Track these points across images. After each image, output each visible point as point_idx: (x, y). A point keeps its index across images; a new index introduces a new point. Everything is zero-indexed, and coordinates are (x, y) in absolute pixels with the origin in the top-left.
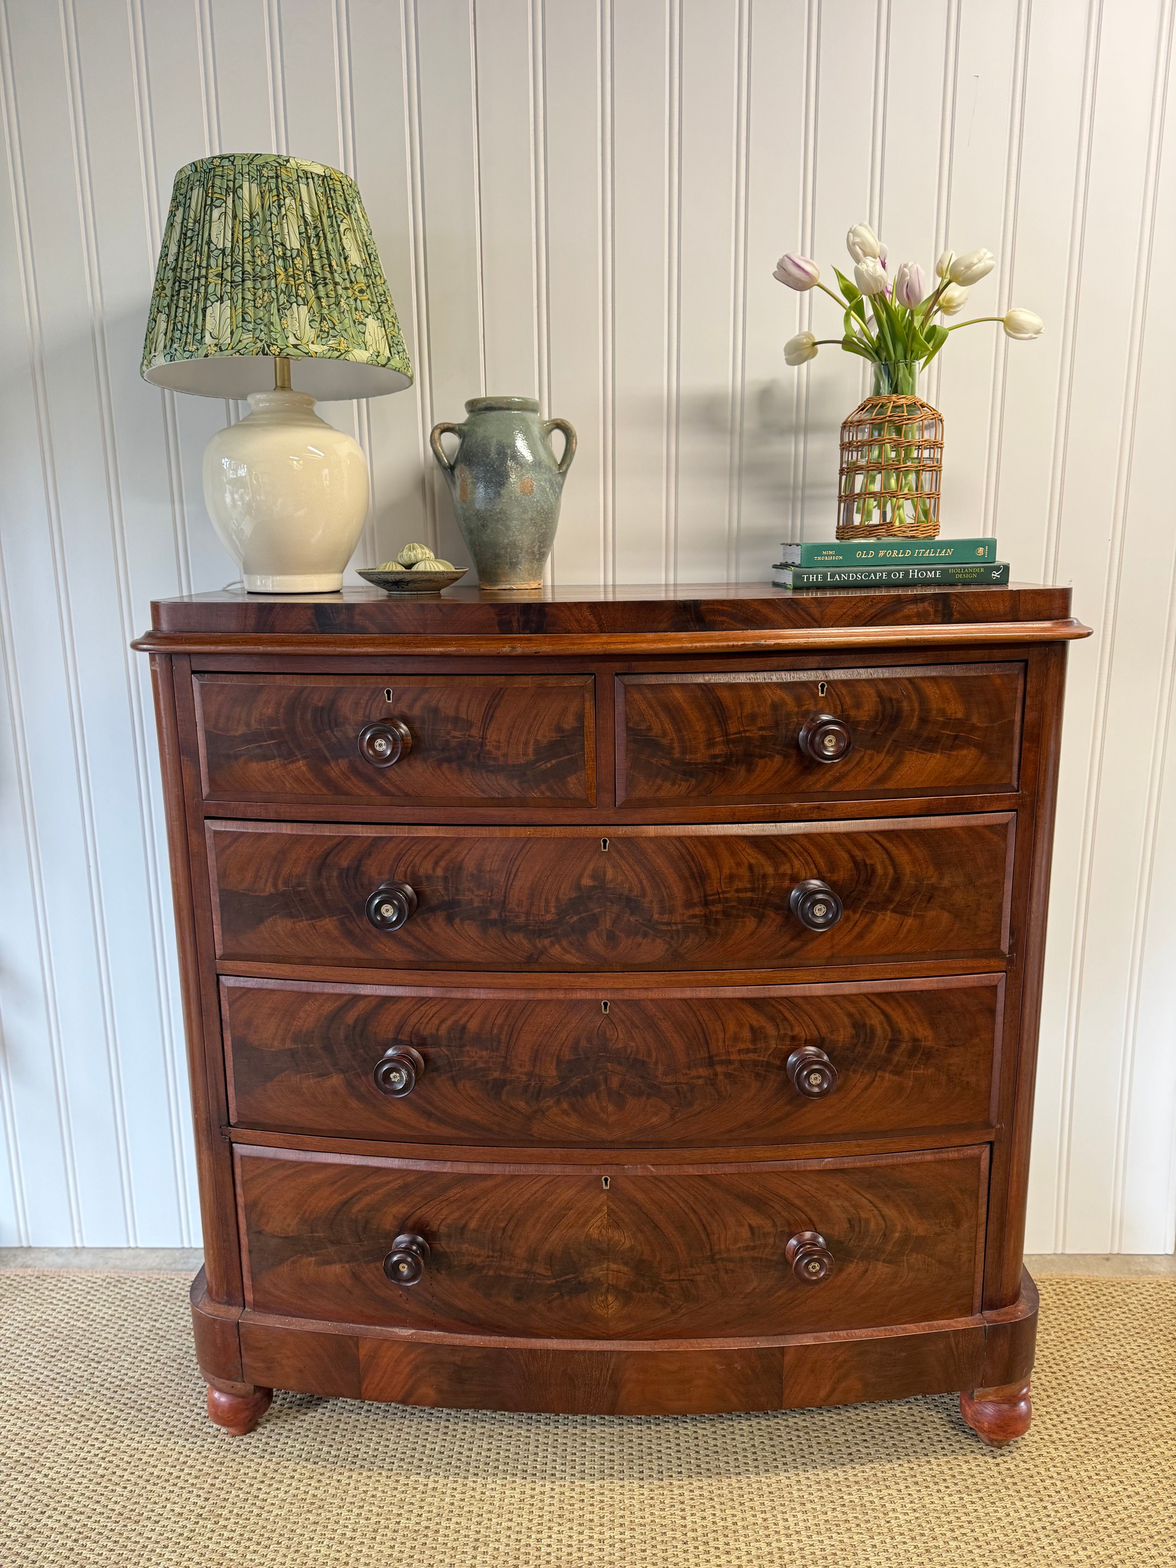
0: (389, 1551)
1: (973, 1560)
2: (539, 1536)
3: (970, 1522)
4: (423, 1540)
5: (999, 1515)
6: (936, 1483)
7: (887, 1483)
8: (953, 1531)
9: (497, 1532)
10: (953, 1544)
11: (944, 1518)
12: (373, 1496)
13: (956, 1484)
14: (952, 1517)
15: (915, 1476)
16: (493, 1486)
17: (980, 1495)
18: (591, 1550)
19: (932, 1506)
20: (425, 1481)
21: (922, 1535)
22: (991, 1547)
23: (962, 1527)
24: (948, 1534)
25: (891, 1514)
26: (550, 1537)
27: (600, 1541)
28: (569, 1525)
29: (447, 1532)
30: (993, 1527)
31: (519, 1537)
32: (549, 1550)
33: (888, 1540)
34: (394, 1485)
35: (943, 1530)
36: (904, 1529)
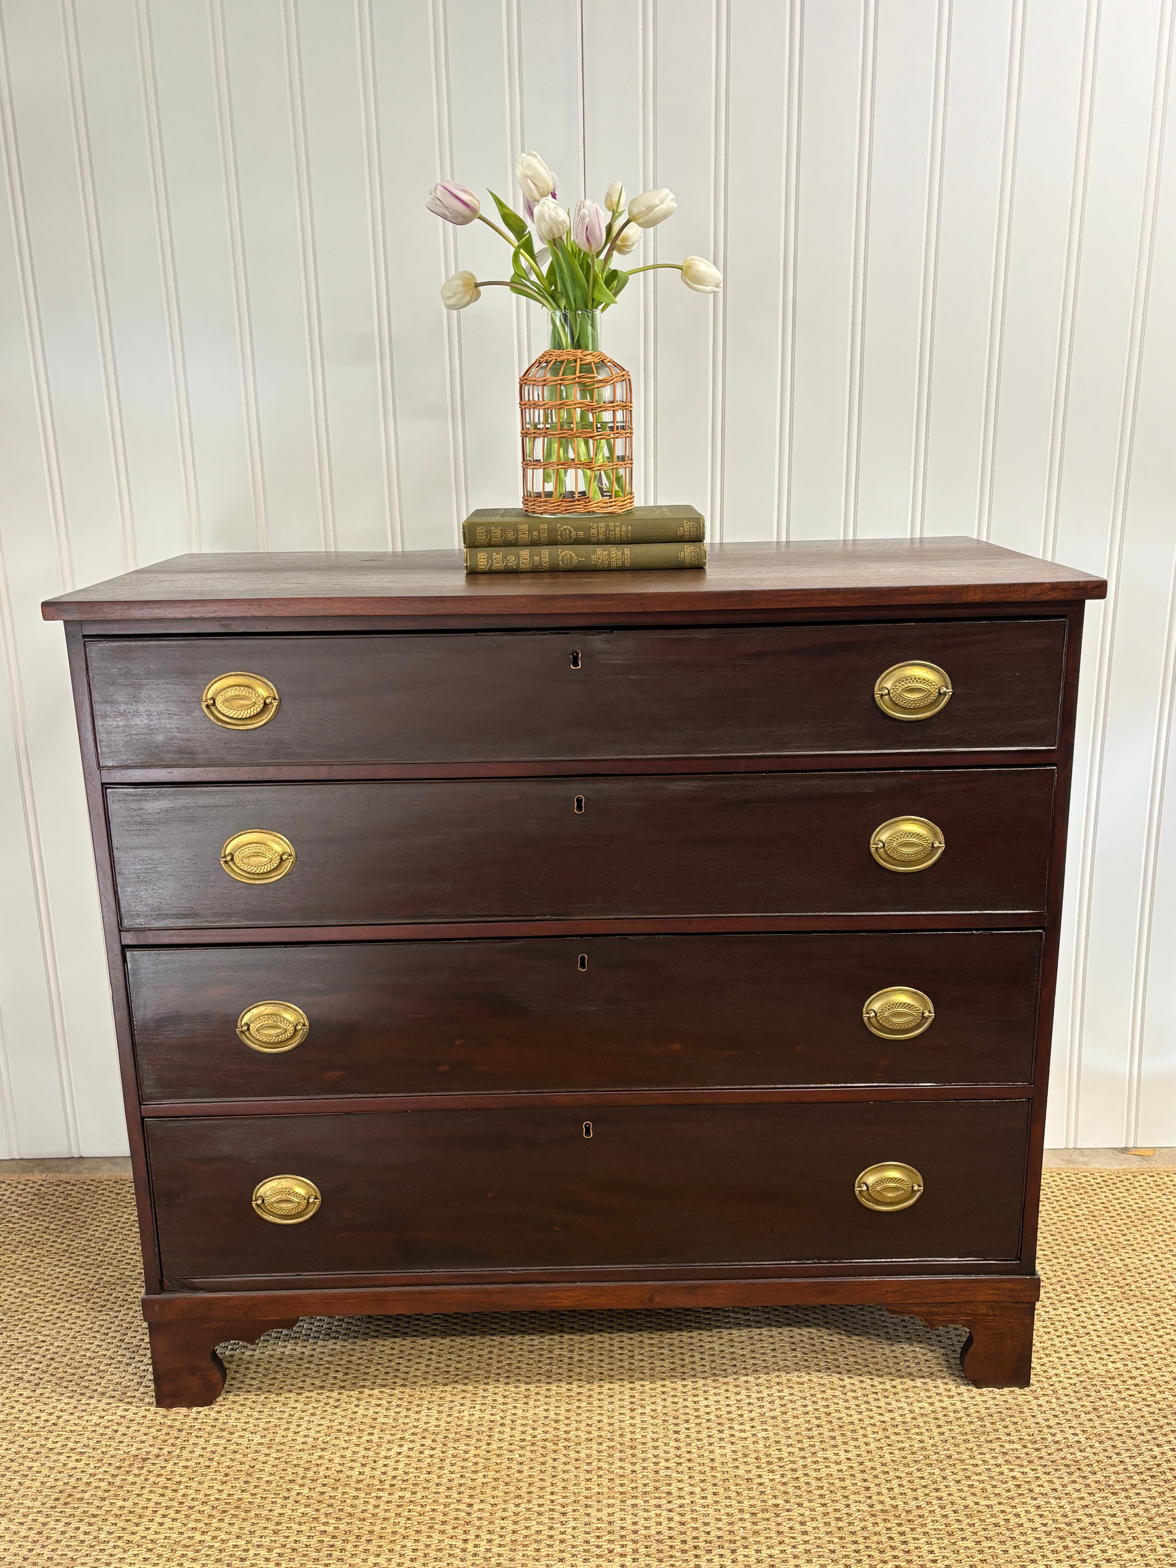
0: (545, 1414)
1: (1143, 1417)
2: (695, 1399)
3: (1136, 1385)
4: (577, 1404)
5: (1166, 1379)
6: (1097, 1352)
7: (1047, 1352)
8: (1120, 1392)
9: (652, 1396)
10: (1121, 1404)
11: (1109, 1382)
12: (518, 1368)
13: (1118, 1353)
14: (1117, 1381)
15: (1075, 1346)
16: (640, 1357)
17: (1145, 1362)
18: (750, 1408)
19: (1096, 1372)
20: (569, 1355)
21: (1088, 1396)
22: (1160, 1406)
23: (1128, 1389)
24: (1116, 1395)
25: (1054, 1379)
26: (706, 1399)
27: (758, 1399)
28: (725, 1387)
29: (600, 1397)
30: (1161, 1389)
31: (676, 1400)
32: (708, 1410)
33: (1054, 1400)
34: (538, 1358)
35: (1110, 1392)
36: (1069, 1391)
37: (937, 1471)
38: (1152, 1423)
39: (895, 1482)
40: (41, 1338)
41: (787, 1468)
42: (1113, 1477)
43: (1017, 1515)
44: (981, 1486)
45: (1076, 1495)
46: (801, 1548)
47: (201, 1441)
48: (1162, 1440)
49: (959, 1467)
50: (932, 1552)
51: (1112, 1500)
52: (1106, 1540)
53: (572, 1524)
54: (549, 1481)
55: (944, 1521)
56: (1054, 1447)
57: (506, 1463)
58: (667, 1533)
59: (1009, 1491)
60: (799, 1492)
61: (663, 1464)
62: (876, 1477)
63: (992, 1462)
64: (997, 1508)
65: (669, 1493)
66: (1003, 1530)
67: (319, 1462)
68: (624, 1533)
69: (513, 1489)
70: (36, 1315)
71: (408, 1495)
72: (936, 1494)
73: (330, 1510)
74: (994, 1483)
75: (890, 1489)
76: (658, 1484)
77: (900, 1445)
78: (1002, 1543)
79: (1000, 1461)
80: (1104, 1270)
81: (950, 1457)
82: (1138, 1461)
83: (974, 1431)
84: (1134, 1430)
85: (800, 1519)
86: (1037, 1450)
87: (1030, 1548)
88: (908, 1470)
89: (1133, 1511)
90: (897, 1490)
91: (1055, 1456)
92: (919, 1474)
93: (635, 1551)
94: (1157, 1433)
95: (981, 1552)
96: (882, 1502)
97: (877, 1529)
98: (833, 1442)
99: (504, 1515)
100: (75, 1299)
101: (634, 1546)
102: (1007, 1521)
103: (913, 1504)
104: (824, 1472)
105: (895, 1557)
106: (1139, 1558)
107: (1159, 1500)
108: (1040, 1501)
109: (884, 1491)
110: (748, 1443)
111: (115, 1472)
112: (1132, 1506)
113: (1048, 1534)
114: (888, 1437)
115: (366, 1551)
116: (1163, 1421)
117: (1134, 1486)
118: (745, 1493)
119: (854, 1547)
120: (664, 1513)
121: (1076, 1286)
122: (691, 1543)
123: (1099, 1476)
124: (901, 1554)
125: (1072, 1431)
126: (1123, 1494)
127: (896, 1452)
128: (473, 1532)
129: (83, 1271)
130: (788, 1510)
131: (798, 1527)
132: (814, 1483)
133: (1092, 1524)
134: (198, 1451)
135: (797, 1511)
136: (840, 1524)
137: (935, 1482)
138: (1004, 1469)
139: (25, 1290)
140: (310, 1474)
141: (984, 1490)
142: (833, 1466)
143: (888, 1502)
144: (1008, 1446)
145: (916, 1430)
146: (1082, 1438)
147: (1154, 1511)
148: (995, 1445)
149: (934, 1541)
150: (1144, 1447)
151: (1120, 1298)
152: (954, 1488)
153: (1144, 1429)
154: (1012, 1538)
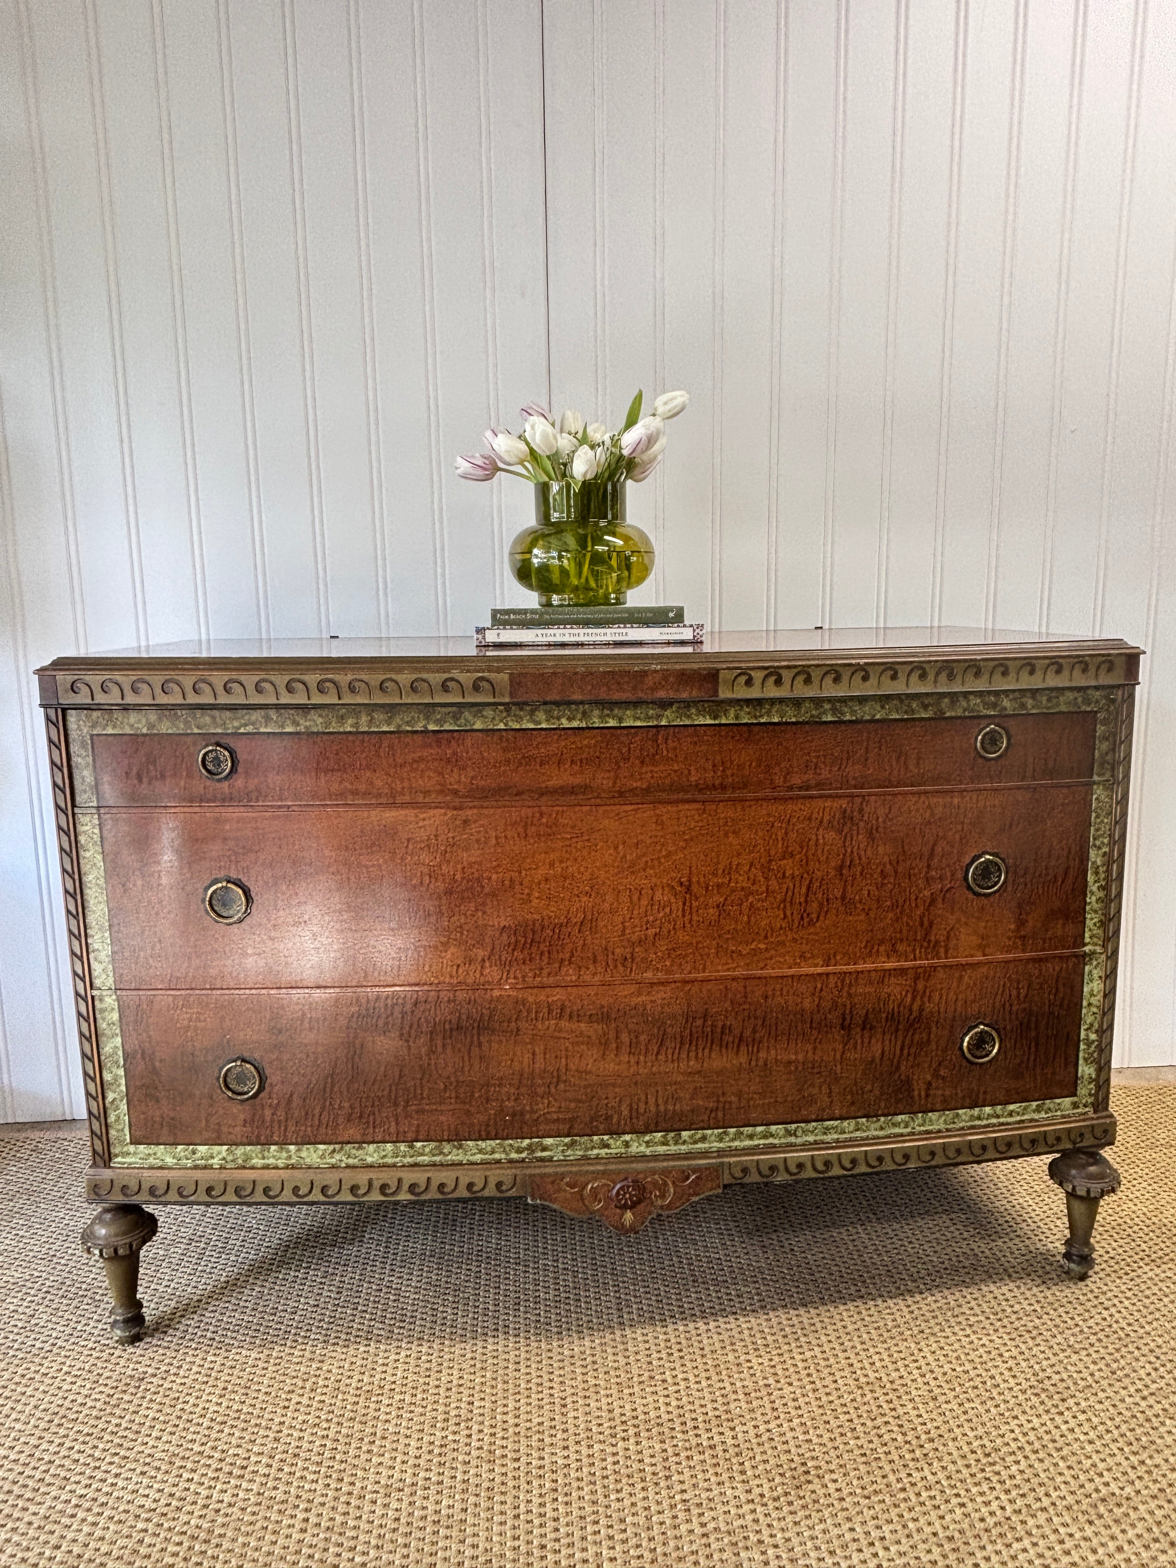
37: (913, 1345)
38: (1096, 1290)
39: (876, 1358)
40: (36, 1274)
41: (774, 1353)
42: (1072, 1339)
43: (992, 1377)
44: (955, 1355)
45: (1042, 1356)
46: (796, 1421)
47: (198, 1361)
48: (1107, 1304)
49: (932, 1339)
50: (920, 1416)
51: (1075, 1357)
52: (1077, 1394)
53: (572, 1414)
54: (546, 1377)
55: (927, 1387)
56: (1014, 1317)
57: (503, 1364)
58: (665, 1417)
59: (981, 1357)
60: (787, 1374)
61: (655, 1355)
62: (857, 1354)
63: (961, 1333)
64: (972, 1373)
65: (664, 1381)
66: (982, 1391)
67: (318, 1373)
68: (624, 1418)
69: (511, 1386)
70: (31, 1254)
71: (408, 1398)
72: (916, 1364)
73: (331, 1416)
74: (967, 1351)
75: (873, 1364)
76: (653, 1374)
77: (875, 1325)
78: (983, 1403)
79: (968, 1331)
80: (1028, 1169)
81: (922, 1332)
82: (1091, 1323)
83: (940, 1308)
84: (1081, 1297)
85: (792, 1396)
86: (1000, 1320)
87: (1010, 1406)
88: (885, 1346)
89: (1096, 1368)
90: (878, 1364)
91: (1017, 1324)
92: (896, 1348)
93: (637, 1435)
94: (1102, 1299)
95: (965, 1413)
96: (866, 1376)
97: (866, 1400)
98: (813, 1328)
99: (505, 1410)
100: (70, 1239)
101: (636, 1430)
102: (984, 1383)
103: (895, 1375)
104: (808, 1354)
105: (887, 1423)
106: (1111, 1408)
107: (1117, 1355)
108: (1011, 1363)
109: (867, 1366)
110: (734, 1333)
111: (112, 1392)
112: (1094, 1363)
113: (1024, 1392)
114: (863, 1319)
115: (369, 1451)
116: (1105, 1288)
117: (1092, 1345)
118: (736, 1376)
119: (847, 1417)
120: (661, 1400)
121: (1007, 1184)
122: (690, 1424)
123: (1059, 1338)
124: (891, 1420)
125: (1027, 1302)
126: (1084, 1353)
127: (872, 1331)
128: (476, 1428)
129: (78, 1215)
130: (780, 1389)
131: (791, 1404)
132: (800, 1365)
133: (1062, 1380)
134: (195, 1369)
135: (787, 1390)
136: (831, 1398)
137: (912, 1355)
138: (973, 1337)
139: (21, 1233)
140: (308, 1385)
141: (958, 1358)
142: (816, 1349)
143: (872, 1375)
144: (972, 1319)
145: (888, 1311)
146: (1037, 1307)
147: (1115, 1366)
148: (961, 1319)
149: (920, 1406)
150: (1093, 1312)
151: (1046, 1190)
152: (930, 1358)
153: (1090, 1296)
154: (992, 1399)
